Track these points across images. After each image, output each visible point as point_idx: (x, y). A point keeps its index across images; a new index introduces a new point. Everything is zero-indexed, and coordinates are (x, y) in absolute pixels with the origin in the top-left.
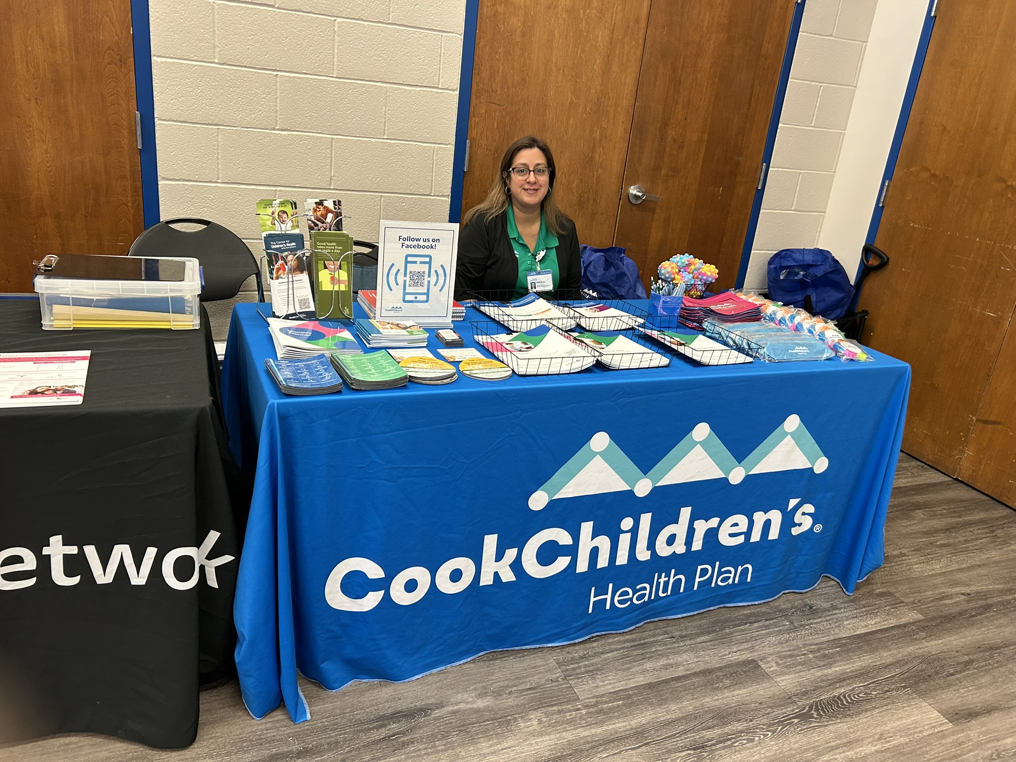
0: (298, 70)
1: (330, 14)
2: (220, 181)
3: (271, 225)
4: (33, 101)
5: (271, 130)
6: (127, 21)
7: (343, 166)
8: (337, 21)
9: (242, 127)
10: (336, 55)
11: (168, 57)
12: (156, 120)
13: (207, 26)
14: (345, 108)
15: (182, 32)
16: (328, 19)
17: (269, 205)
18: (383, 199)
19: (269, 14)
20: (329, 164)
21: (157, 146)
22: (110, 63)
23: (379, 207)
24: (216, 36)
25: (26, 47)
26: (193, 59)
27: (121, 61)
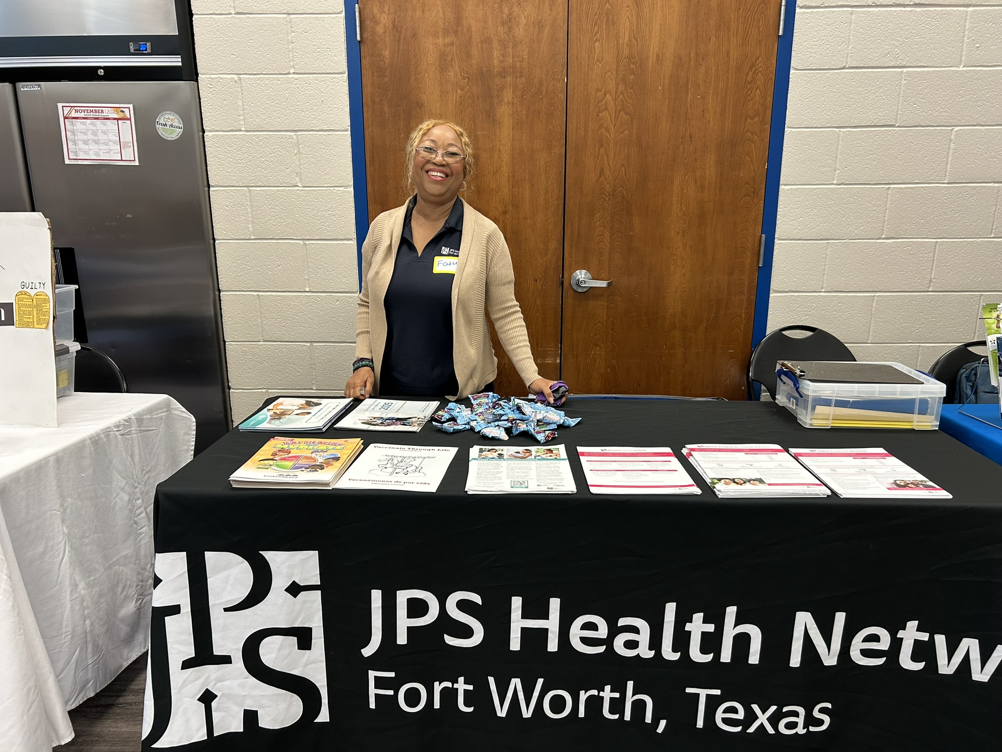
0: (910, 181)
1: (948, 125)
2: (823, 291)
3: (996, 329)
4: (681, 235)
5: (877, 239)
6: (764, 159)
7: (945, 268)
8: (955, 130)
9: (849, 239)
10: (949, 162)
11: (793, 185)
12: (775, 241)
13: (831, 152)
14: (953, 212)
15: (808, 161)
16: (946, 130)
17: (994, 309)
18: (983, 297)
19: (890, 133)
20: (931, 267)
21: (773, 263)
22: (745, 196)
23: (977, 306)
24: (838, 160)
25: (682, 191)
26: (815, 183)
27: (754, 193)
